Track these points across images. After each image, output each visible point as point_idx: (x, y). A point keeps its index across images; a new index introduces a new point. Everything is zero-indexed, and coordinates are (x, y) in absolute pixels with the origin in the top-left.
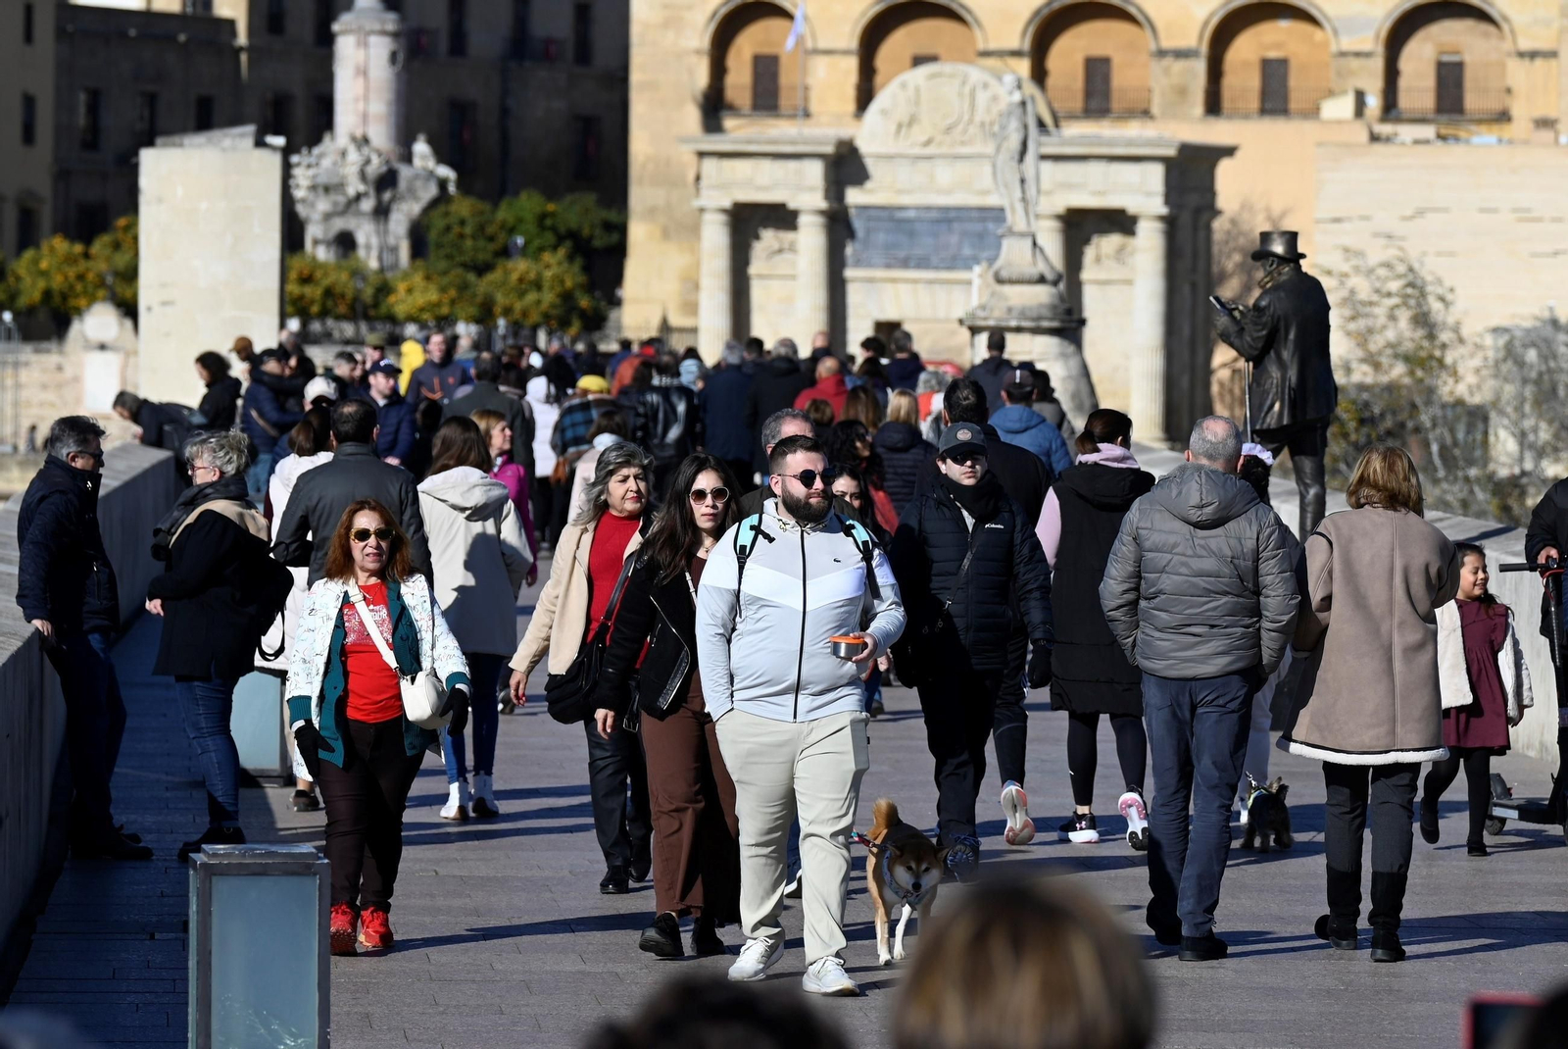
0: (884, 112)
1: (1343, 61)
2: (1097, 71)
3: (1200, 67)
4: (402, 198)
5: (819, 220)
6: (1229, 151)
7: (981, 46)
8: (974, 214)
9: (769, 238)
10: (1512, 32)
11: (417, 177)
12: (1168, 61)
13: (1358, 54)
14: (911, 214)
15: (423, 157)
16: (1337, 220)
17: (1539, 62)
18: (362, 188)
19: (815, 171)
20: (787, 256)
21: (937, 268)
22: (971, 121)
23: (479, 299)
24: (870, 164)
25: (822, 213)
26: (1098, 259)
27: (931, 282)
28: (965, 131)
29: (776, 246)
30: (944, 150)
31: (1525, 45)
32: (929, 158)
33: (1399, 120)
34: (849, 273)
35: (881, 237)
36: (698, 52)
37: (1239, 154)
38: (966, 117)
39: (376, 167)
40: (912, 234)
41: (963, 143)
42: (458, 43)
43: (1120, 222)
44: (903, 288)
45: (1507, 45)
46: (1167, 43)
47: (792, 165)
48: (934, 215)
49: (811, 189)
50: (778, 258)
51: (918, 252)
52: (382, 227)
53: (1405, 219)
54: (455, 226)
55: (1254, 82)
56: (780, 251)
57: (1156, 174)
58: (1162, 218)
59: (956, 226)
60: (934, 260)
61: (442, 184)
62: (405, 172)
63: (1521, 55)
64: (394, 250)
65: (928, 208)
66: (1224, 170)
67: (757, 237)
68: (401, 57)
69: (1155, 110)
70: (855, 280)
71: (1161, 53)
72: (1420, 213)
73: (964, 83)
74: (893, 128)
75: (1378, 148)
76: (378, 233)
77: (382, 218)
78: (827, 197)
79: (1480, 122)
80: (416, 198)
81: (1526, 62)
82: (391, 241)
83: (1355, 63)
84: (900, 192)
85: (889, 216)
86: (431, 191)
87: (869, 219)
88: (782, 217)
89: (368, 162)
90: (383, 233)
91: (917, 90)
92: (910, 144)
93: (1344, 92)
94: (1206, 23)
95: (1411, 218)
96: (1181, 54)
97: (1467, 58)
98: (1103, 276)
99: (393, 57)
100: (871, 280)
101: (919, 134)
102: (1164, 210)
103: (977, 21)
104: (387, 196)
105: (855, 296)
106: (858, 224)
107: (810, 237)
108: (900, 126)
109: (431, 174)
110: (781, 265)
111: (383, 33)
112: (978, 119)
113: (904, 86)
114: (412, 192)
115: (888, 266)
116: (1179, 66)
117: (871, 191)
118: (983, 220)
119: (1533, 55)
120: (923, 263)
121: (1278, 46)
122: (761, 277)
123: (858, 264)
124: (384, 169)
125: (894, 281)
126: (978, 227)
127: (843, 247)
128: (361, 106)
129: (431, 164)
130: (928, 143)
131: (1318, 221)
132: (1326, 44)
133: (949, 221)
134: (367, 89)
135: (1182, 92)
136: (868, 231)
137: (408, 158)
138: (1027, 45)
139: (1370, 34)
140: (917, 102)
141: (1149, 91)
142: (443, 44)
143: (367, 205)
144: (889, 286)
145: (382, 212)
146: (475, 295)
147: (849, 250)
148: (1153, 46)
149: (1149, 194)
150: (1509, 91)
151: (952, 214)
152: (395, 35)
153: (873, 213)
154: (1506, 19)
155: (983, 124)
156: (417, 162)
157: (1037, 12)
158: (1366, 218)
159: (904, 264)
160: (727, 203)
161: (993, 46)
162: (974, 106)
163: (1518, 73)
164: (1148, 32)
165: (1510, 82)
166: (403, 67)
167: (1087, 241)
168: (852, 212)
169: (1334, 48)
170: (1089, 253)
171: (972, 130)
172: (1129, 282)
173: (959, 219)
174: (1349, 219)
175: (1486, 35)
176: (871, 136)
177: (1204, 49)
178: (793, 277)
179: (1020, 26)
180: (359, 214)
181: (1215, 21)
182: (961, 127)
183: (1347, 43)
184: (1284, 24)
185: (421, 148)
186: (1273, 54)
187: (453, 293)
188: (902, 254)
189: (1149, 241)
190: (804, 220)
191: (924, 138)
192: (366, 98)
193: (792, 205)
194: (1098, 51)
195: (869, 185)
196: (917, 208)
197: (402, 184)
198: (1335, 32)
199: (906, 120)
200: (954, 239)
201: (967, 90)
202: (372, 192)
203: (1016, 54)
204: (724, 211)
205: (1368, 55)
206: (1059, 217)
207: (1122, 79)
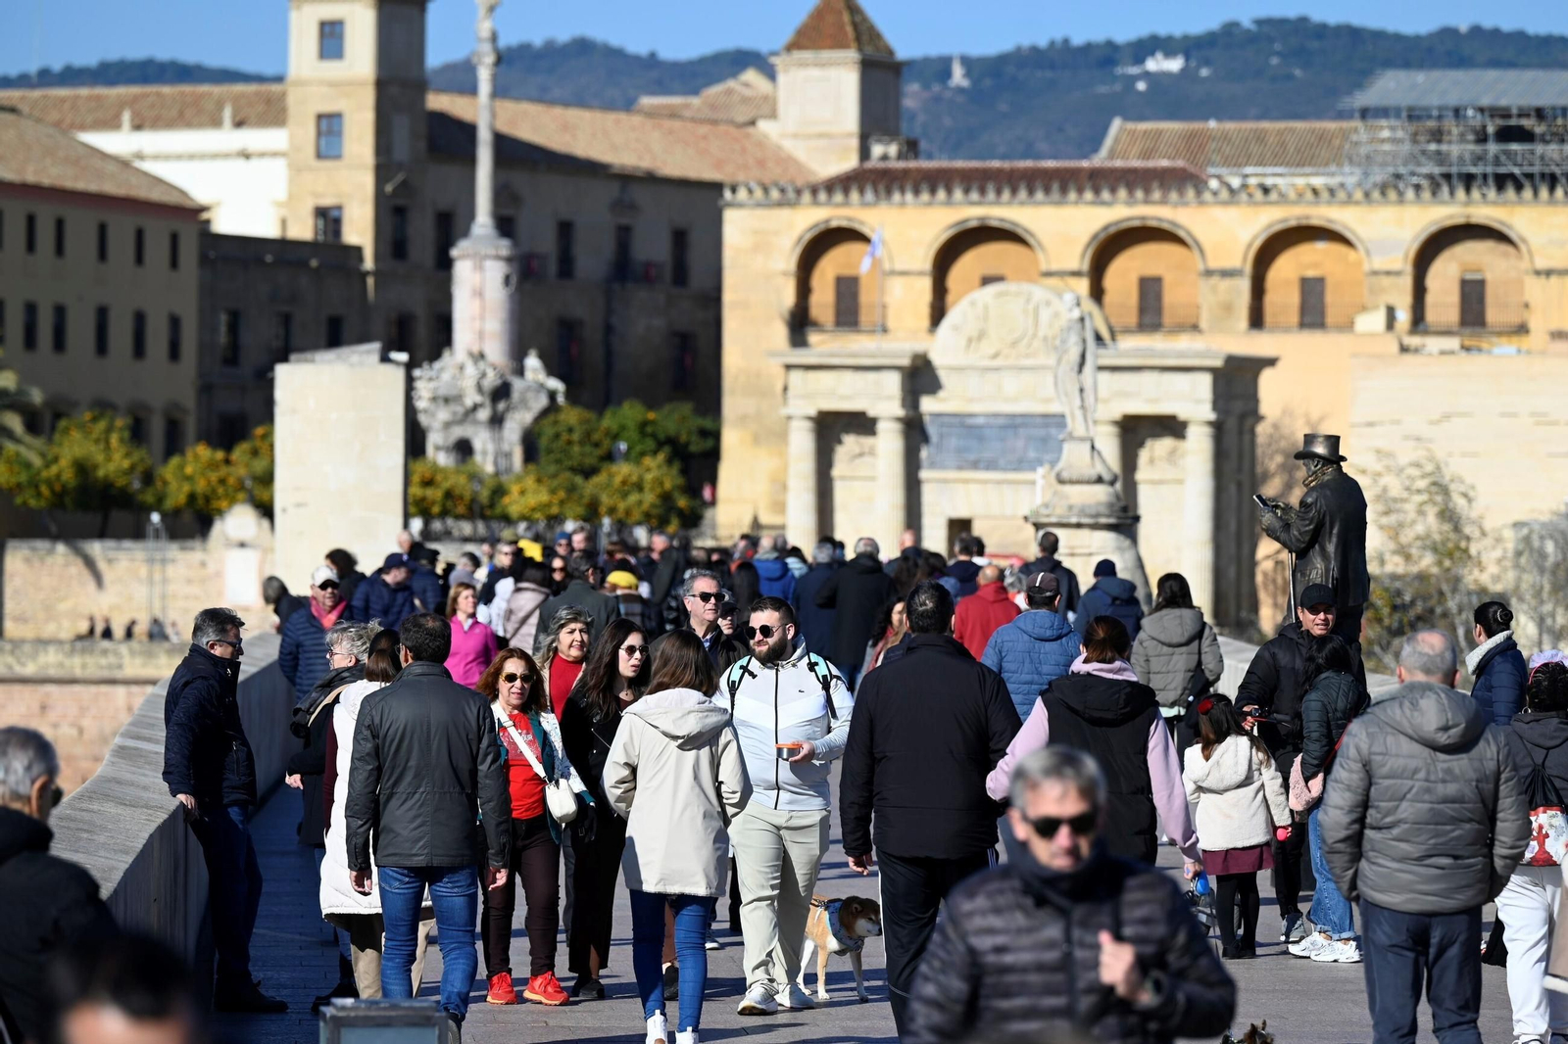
0: (956, 328)
1: (1374, 279)
2: (1150, 290)
3: (1244, 285)
4: (515, 408)
5: (897, 427)
6: (1271, 362)
7: (1044, 267)
8: (1039, 420)
9: (850, 443)
10: (1530, 252)
11: (528, 389)
12: (1215, 280)
13: (1388, 273)
14: (980, 421)
15: (535, 370)
16: (1371, 424)
17: (1554, 279)
18: (478, 399)
19: (893, 383)
20: (867, 459)
21: (1005, 469)
22: (1035, 335)
23: (586, 500)
24: (943, 375)
25: (899, 419)
26: (1152, 461)
27: (999, 482)
28: (1029, 345)
29: (857, 450)
30: (1010, 362)
31: (1541, 263)
32: (997, 369)
33: (1426, 332)
34: (924, 474)
35: (953, 442)
36: (785, 274)
37: (1280, 365)
38: (1030, 332)
39: (491, 380)
40: (981, 439)
41: (1027, 356)
42: (566, 266)
43: (1171, 427)
44: (973, 487)
45: (1525, 264)
46: (1214, 263)
47: (871, 376)
48: (1001, 421)
49: (889, 398)
50: (858, 461)
51: (987, 455)
52: (496, 435)
53: (1432, 423)
54: (564, 434)
55: (1294, 298)
56: (861, 455)
57: (1205, 381)
58: (1211, 424)
59: (1021, 431)
60: (1002, 462)
61: (552, 395)
62: (517, 385)
63: (1538, 273)
64: (508, 455)
65: (996, 415)
66: (1267, 380)
67: (840, 442)
68: (514, 280)
69: (1203, 325)
70: (929, 481)
71: (1209, 273)
72: (1447, 417)
73: (1028, 301)
74: (963, 342)
75: (1408, 358)
76: (494, 440)
77: (497, 425)
78: (904, 405)
79: (1500, 334)
80: (528, 408)
81: (1543, 279)
82: (506, 447)
83: (1386, 281)
84: (971, 400)
85: (962, 423)
86: (543, 401)
87: (942, 425)
88: (862, 424)
89: (484, 375)
90: (499, 440)
91: (986, 308)
92: (980, 356)
93: (1376, 307)
94: (1250, 246)
95: (1438, 422)
96: (1226, 274)
97: (1489, 277)
98: (1156, 476)
99: (507, 280)
100: (945, 481)
101: (988, 347)
102: (1212, 416)
103: (1040, 244)
104: (501, 406)
105: (929, 495)
106: (932, 430)
107: (889, 442)
108: (970, 341)
109: (542, 386)
110: (863, 467)
111: (498, 258)
112: (1041, 334)
113: (973, 304)
114: (524, 402)
115: (960, 468)
116: (1225, 284)
117: (944, 400)
118: (1046, 426)
119: (1548, 273)
120: (991, 466)
121: (1316, 265)
122: (843, 478)
123: (933, 466)
124: (498, 382)
125: (966, 481)
126: (1041, 432)
127: (919, 450)
128: (477, 325)
129: (542, 377)
130: (996, 356)
131: (1353, 426)
132: (1359, 264)
133: (1015, 427)
134: (483, 308)
135: (1228, 308)
136: (941, 436)
137: (520, 371)
138: (1086, 266)
139: (1400, 255)
140: (986, 318)
141: (1198, 307)
142: (553, 268)
143: (484, 414)
144: (960, 486)
145: (497, 421)
146: (581, 497)
147: (924, 453)
148: (1201, 267)
149: (1198, 401)
150: (1527, 306)
151: (1019, 421)
152: (509, 260)
153: (946, 420)
154: (1524, 240)
155: (1045, 339)
156: (529, 375)
157: (1095, 237)
158: (1397, 422)
159: (975, 465)
160: (813, 412)
161: (1055, 267)
162: (1037, 322)
163: (1535, 290)
164: (1196, 252)
165: (1527, 297)
166: (516, 289)
167: (1141, 444)
168: (927, 419)
169: (1366, 267)
170: (1144, 456)
171: (1036, 343)
172: (1180, 482)
173: (1024, 425)
174: (1381, 423)
175: (1506, 255)
176: (944, 349)
177: (1248, 268)
178: (872, 479)
179: (1079, 248)
180: (476, 422)
181: (1258, 243)
182: (1025, 341)
183: (1379, 263)
184: (1321, 246)
185: (532, 362)
186: (1311, 273)
187: (562, 494)
188: (972, 457)
189: (1198, 444)
190: (881, 426)
191: (992, 351)
192: (482, 318)
193: (871, 413)
194: (1151, 271)
195: (941, 394)
196: (987, 416)
197: (516, 395)
198: (1368, 253)
199: (975, 334)
200: (1020, 444)
201: (1031, 307)
202: (488, 402)
203: (1076, 274)
204: (810, 418)
205: (1398, 273)
206: (1116, 423)
207: (1173, 297)
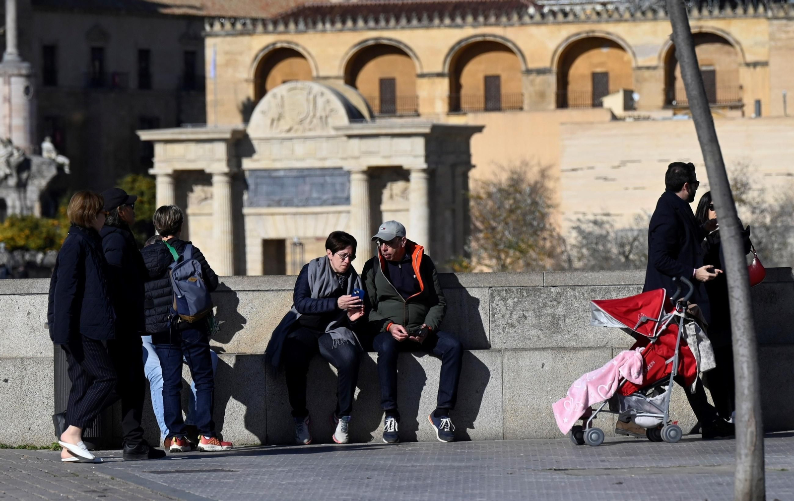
0: (263, 112)
1: (639, 72)
2: (492, 84)
3: (552, 79)
4: (34, 177)
5: (225, 179)
6: (479, 129)
7: (419, 71)
8: (318, 172)
9: (198, 191)
10: (742, 50)
11: (43, 163)
12: (533, 77)
13: (648, 68)
14: (281, 173)
15: (49, 151)
16: (574, 170)
17: (759, 69)
18: (8, 171)
19: (221, 150)
20: (209, 201)
21: (297, 206)
22: (314, 116)
24: (255, 143)
25: (226, 174)
26: (391, 197)
27: (295, 214)
28: (311, 122)
29: (203, 196)
30: (299, 134)
31: (750, 58)
32: (291, 139)
34: (246, 211)
35: (264, 189)
36: (247, 81)
38: (311, 114)
39: (16, 158)
40: (282, 186)
41: (310, 130)
43: (400, 174)
44: (277, 218)
45: (740, 59)
46: (531, 66)
47: (208, 146)
48: (295, 174)
49: (219, 160)
50: (204, 203)
51: (286, 196)
52: (22, 195)
53: (614, 167)
55: (588, 87)
56: (206, 199)
57: (419, 144)
58: (424, 171)
59: (308, 179)
60: (296, 201)
61: (60, 167)
62: (35, 161)
63: (748, 65)
64: (31, 209)
65: (291, 170)
67: (192, 191)
68: (32, 90)
69: (526, 107)
70: (249, 215)
71: (528, 72)
72: (624, 163)
73: (309, 93)
74: (269, 122)
75: (616, 124)
76: (20, 199)
77: (22, 189)
78: (229, 163)
79: (724, 107)
80: (43, 177)
81: (752, 69)
82: (29, 203)
83: (647, 73)
84: (274, 160)
85: (268, 175)
86: (53, 172)
87: (257, 177)
88: (203, 178)
89: (11, 155)
90: (23, 199)
91: (282, 97)
92: (279, 130)
93: (618, 91)
94: (555, 52)
95: (619, 167)
96: (541, 72)
97: (717, 68)
98: (394, 207)
99: (27, 90)
100: (260, 215)
101: (284, 125)
102: (425, 166)
103: (417, 58)
104: (24, 175)
105: (250, 225)
106: (250, 181)
107: (220, 190)
108: (273, 121)
109: (54, 160)
110: (205, 208)
111: (20, 75)
112: (318, 115)
113: (275, 96)
114: (40, 173)
115: (269, 206)
116: (539, 79)
117: (258, 160)
118: (324, 176)
119: (755, 65)
120: (289, 204)
121: (602, 64)
122: (194, 215)
123: (251, 205)
124: (22, 159)
125: (273, 214)
126: (320, 180)
127: (242, 194)
128: (7, 121)
129: (53, 155)
130: (289, 130)
131: (563, 171)
132: (629, 62)
133: (304, 177)
134: (11, 110)
135: (542, 95)
136: (257, 185)
137: (39, 152)
138: (446, 70)
139: (656, 55)
140: (282, 106)
141: (522, 95)
143: (12, 181)
144: (270, 217)
145: (21, 186)
147: (245, 197)
148: (523, 68)
149: (416, 156)
150: (741, 87)
151: (306, 173)
152: (28, 76)
153: (259, 173)
154: (738, 43)
155: (321, 118)
156: (45, 154)
157: (452, 49)
158: (592, 168)
159: (279, 204)
160: (170, 171)
161: (426, 70)
162: (316, 107)
163: (746, 76)
164: (520, 57)
165: (742, 82)
166: (33, 96)
167: (384, 186)
168: (247, 174)
169: (634, 65)
170: (386, 193)
171: (315, 121)
172: (407, 210)
173: (309, 176)
174: (582, 169)
175: (729, 53)
176: (257, 128)
177: (555, 68)
178: (210, 214)
179: (442, 58)
180: (8, 187)
181: (560, 50)
182: (308, 120)
183: (642, 61)
184: (605, 51)
185: (47, 145)
186: (599, 70)
188: (277, 198)
189: (418, 185)
190: (216, 179)
191: (287, 127)
192: (10, 116)
193: (208, 170)
194: (492, 72)
195: (255, 157)
196: (285, 170)
197: (34, 168)
198: (634, 54)
199: (276, 116)
200: (307, 188)
201: (311, 97)
202: (15, 174)
203: (440, 75)
204: (168, 175)
205: (655, 68)
206: (364, 172)
207: (507, 88)
